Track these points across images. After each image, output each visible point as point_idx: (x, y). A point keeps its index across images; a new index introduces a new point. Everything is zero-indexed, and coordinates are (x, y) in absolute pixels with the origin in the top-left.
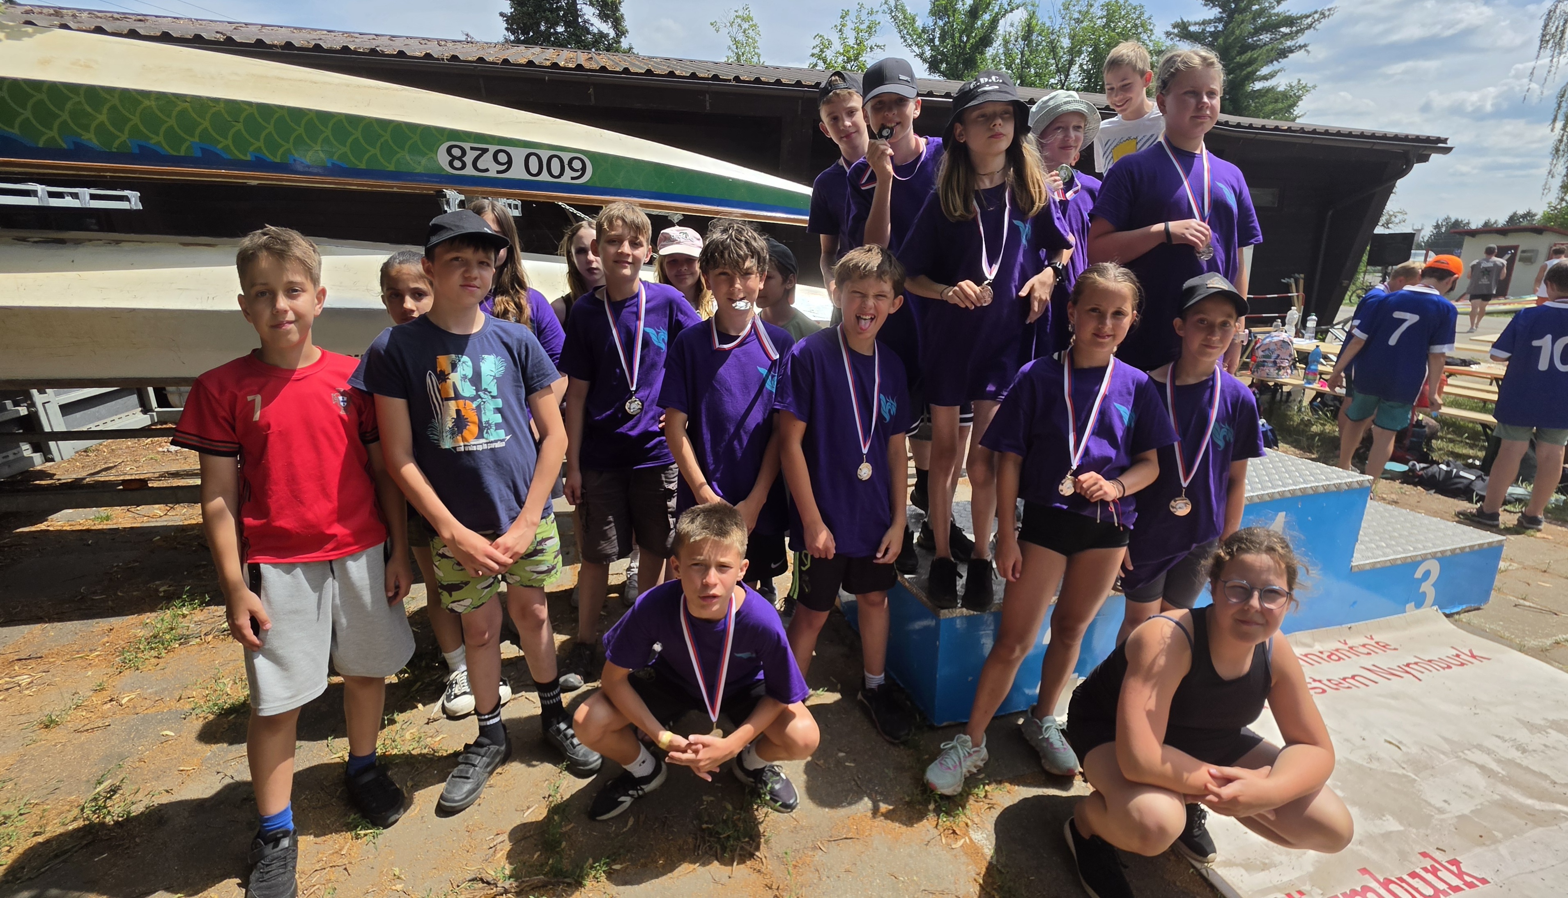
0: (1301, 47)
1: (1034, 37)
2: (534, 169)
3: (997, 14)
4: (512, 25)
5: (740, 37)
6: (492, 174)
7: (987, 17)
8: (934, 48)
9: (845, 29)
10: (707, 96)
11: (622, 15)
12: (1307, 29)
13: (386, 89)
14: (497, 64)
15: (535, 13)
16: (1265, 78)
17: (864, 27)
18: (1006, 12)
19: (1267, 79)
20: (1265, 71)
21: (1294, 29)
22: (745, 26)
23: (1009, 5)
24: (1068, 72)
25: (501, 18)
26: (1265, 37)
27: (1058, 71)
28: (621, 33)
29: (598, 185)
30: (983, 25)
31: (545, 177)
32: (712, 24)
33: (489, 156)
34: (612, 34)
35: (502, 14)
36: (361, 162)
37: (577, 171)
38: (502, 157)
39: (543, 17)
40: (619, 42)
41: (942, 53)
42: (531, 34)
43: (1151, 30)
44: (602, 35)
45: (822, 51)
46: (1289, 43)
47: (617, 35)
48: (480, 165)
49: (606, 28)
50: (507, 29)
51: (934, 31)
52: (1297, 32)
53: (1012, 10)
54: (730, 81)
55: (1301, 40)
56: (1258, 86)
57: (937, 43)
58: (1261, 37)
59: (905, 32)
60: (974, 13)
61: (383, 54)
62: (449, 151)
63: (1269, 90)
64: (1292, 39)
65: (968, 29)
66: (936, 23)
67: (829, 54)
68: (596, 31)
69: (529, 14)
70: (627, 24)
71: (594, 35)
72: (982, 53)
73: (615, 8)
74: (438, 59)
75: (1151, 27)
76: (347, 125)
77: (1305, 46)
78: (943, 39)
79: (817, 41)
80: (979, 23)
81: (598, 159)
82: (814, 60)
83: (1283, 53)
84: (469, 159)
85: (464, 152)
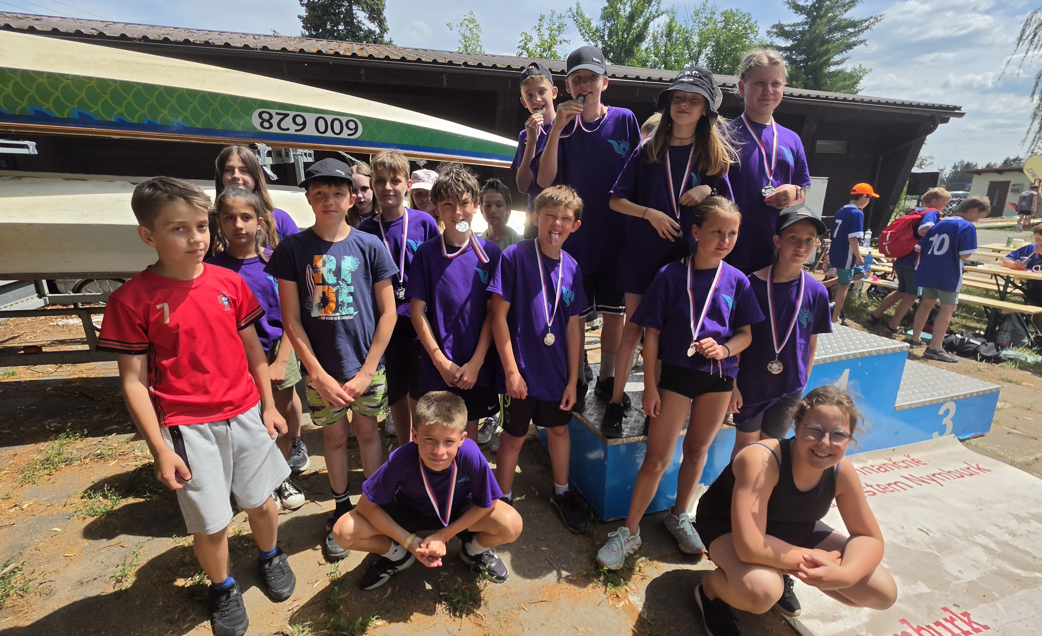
0: (861, 42)
1: (674, 34)
2: (322, 129)
3: (648, 18)
4: (307, 24)
5: (468, 34)
6: (292, 132)
7: (641, 20)
8: (604, 42)
9: (542, 29)
10: (445, 76)
11: (385, 18)
12: (865, 29)
13: (216, 71)
14: (296, 52)
15: (323, 16)
16: (837, 63)
17: (555, 27)
18: (654, 17)
19: (839, 64)
20: (837, 58)
21: (857, 29)
22: (471, 26)
23: (656, 12)
24: (698, 59)
25: (299, 19)
26: (838, 35)
27: (691, 58)
28: (384, 30)
29: (367, 139)
30: (638, 27)
31: (329, 134)
32: (448, 25)
33: (289, 119)
34: (378, 31)
35: (300, 17)
36: (198, 123)
37: (352, 130)
38: (299, 120)
39: (328, 19)
40: (383, 37)
41: (610, 46)
42: (321, 30)
43: (757, 31)
44: (371, 32)
45: (526, 44)
46: (854, 39)
47: (381, 32)
48: (283, 125)
49: (374, 27)
50: (303, 27)
51: (604, 30)
52: (859, 31)
53: (658, 16)
54: (460, 65)
55: (861, 37)
56: (833, 69)
57: (606, 38)
58: (834, 35)
59: (584, 31)
60: (632, 18)
61: (214, 45)
62: (260, 115)
63: (839, 72)
64: (855, 36)
65: (628, 28)
66: (605, 25)
67: (531, 46)
68: (366, 29)
69: (319, 17)
70: (388, 24)
71: (365, 31)
72: (637, 46)
73: (380, 12)
74: (253, 49)
75: (757, 29)
76: (187, 96)
77: (864, 41)
78: (610, 36)
79: (523, 38)
80: (636, 25)
81: (367, 121)
82: (520, 50)
83: (850, 46)
84: (275, 121)
85: (271, 117)
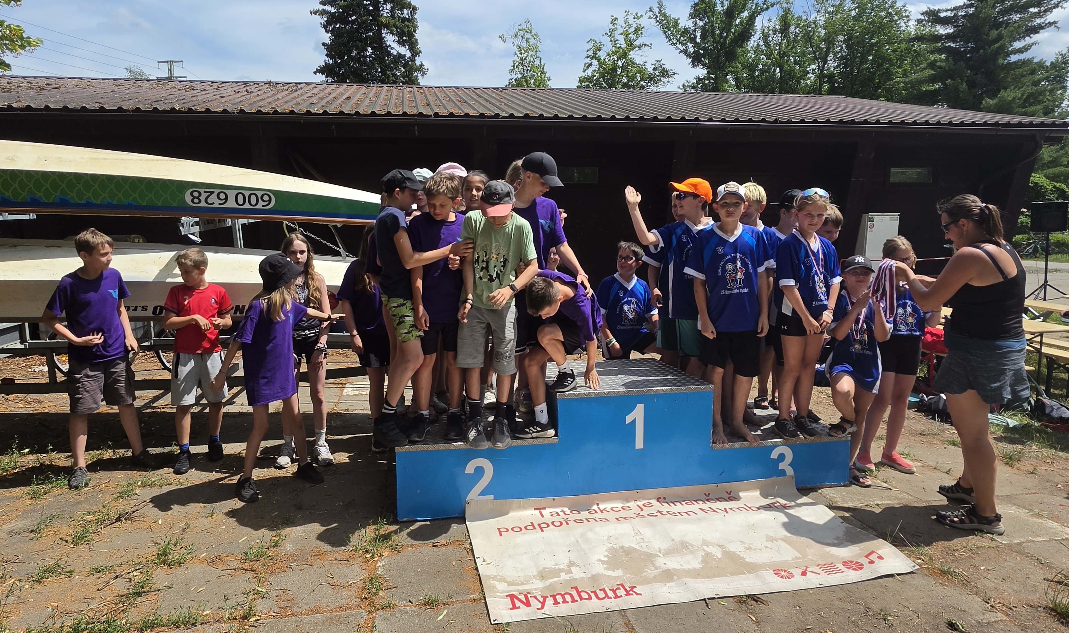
0: (1050, 24)
1: (792, 29)
2: (241, 201)
3: (754, 12)
4: (331, 52)
5: (524, 45)
6: (216, 205)
7: (745, 14)
8: (696, 45)
9: (616, 34)
11: (416, 40)
12: (1054, 8)
13: (162, 160)
16: (1020, 51)
17: (632, 29)
18: (762, 10)
19: (1022, 52)
20: (1018, 45)
21: (1042, 9)
22: (528, 36)
23: (764, 4)
26: (1016, 17)
28: (415, 52)
29: (279, 209)
30: (741, 22)
31: (247, 206)
32: (500, 37)
33: (214, 195)
34: (408, 54)
36: (143, 202)
37: (266, 201)
38: (223, 196)
39: (354, 46)
41: (704, 49)
42: (346, 57)
43: (907, 16)
44: (400, 56)
45: (595, 53)
46: (1038, 21)
47: (412, 55)
48: (209, 201)
49: (405, 51)
50: (327, 55)
51: (695, 30)
52: (1045, 11)
53: (767, 9)
55: (1050, 17)
56: (1014, 58)
57: (698, 40)
58: (1011, 17)
59: (670, 33)
60: (730, 14)
62: (192, 194)
63: (1025, 63)
64: (1041, 17)
65: (727, 26)
66: (695, 25)
67: (602, 55)
68: (395, 53)
70: (421, 46)
71: (394, 56)
72: (741, 46)
75: (907, 14)
76: (136, 183)
77: (1054, 23)
78: (703, 37)
79: (591, 45)
80: (738, 21)
81: (279, 194)
82: (588, 61)
83: (1035, 30)
84: (203, 198)
85: (200, 194)
